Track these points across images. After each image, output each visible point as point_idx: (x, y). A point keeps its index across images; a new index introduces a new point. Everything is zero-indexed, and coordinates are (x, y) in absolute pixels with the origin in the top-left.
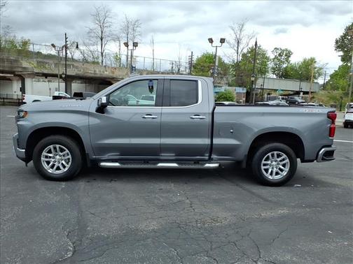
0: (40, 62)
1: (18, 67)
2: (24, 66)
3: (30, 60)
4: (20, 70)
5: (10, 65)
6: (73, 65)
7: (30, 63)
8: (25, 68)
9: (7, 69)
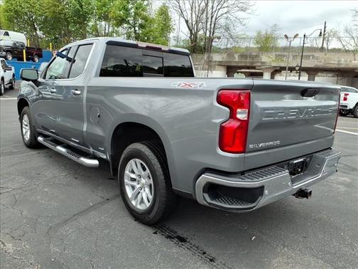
0: (279, 55)
1: (258, 62)
2: (263, 61)
3: (269, 55)
4: (259, 64)
5: (251, 61)
6: (313, 56)
7: (269, 57)
8: (264, 63)
9: (248, 65)
